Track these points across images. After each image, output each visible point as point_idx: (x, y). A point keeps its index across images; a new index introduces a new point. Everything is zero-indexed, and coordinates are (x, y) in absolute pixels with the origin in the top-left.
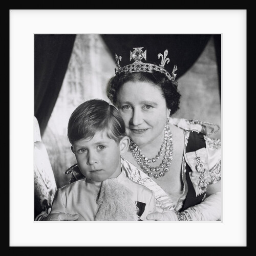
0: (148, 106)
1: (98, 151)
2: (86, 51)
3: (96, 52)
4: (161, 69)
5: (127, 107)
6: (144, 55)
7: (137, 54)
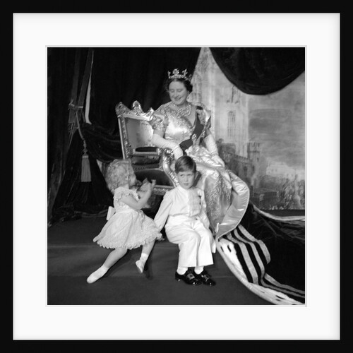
2: (204, 72)
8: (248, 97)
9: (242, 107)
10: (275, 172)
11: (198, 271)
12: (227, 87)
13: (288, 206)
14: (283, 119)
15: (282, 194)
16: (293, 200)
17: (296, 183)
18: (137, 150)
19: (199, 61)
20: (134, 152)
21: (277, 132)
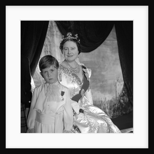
0: (73, 49)
1: (51, 72)
2: (52, 37)
3: (57, 37)
4: (76, 38)
5: (66, 49)
6: (71, 35)
7: (69, 34)
17: (106, 103)
21: (95, 74)
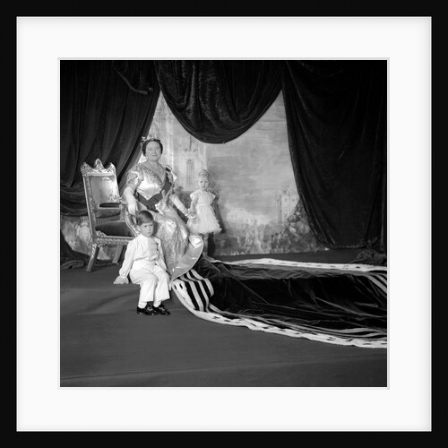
2: (162, 122)
3: (170, 122)
8: (205, 146)
9: (200, 156)
10: (234, 218)
11: (156, 305)
12: (185, 137)
13: (249, 251)
14: (240, 167)
15: (243, 239)
16: (253, 245)
17: (256, 229)
18: (101, 206)
19: (156, 111)
20: (99, 208)
21: (235, 179)
